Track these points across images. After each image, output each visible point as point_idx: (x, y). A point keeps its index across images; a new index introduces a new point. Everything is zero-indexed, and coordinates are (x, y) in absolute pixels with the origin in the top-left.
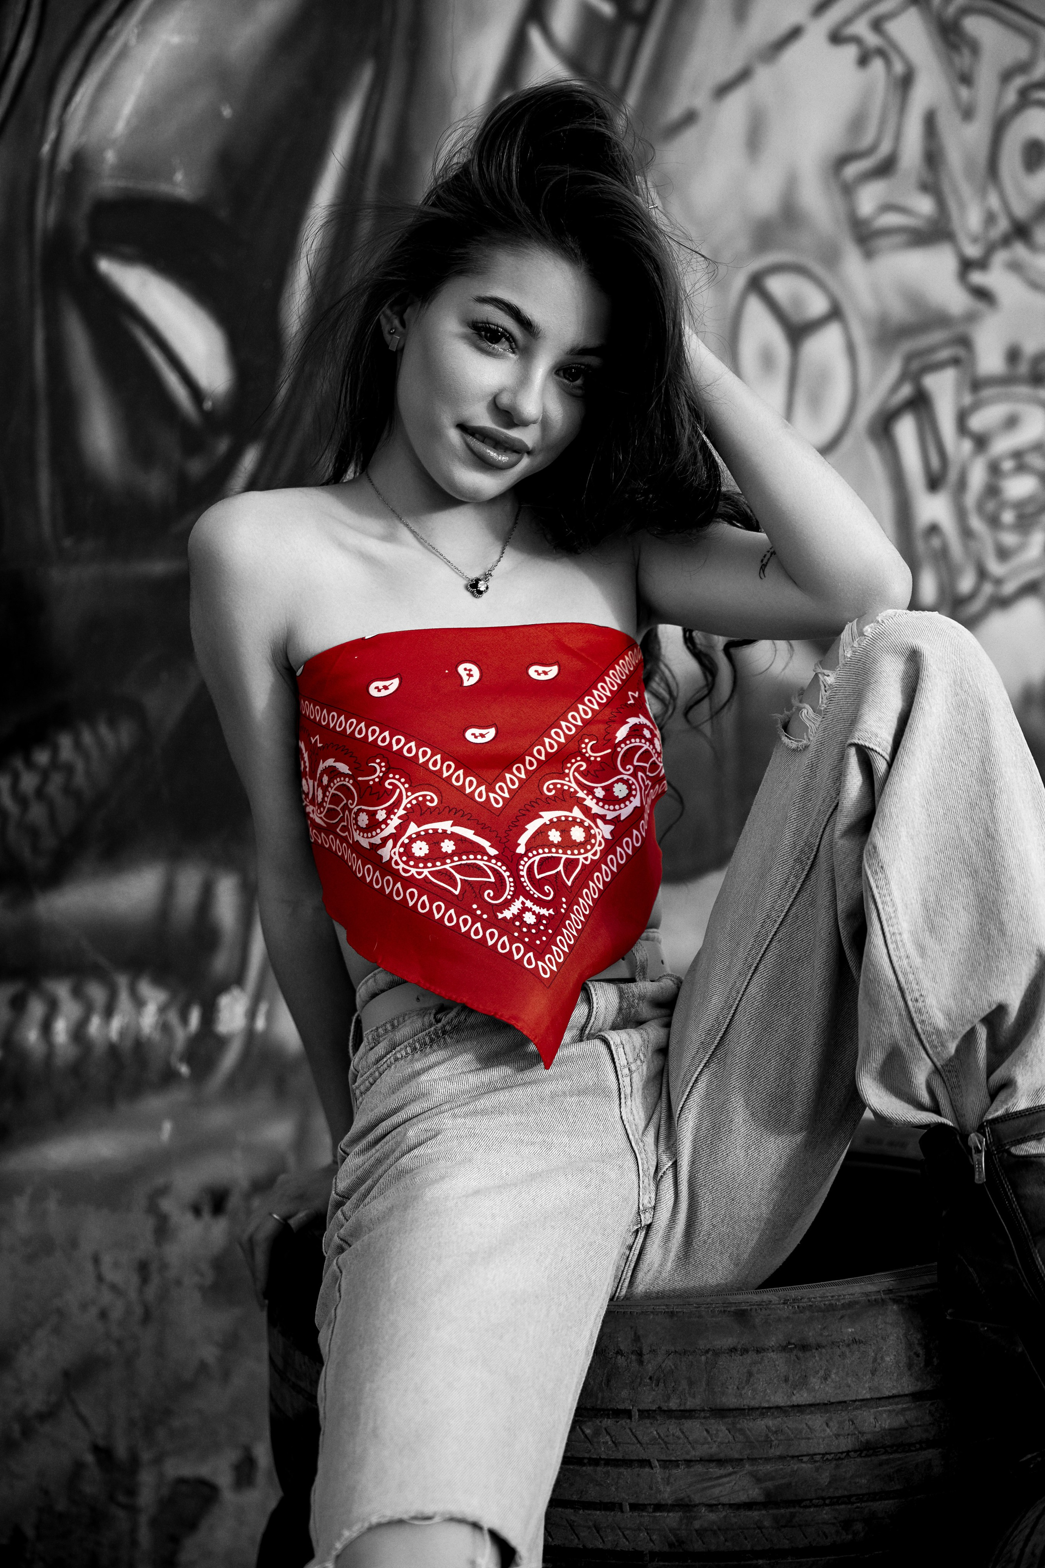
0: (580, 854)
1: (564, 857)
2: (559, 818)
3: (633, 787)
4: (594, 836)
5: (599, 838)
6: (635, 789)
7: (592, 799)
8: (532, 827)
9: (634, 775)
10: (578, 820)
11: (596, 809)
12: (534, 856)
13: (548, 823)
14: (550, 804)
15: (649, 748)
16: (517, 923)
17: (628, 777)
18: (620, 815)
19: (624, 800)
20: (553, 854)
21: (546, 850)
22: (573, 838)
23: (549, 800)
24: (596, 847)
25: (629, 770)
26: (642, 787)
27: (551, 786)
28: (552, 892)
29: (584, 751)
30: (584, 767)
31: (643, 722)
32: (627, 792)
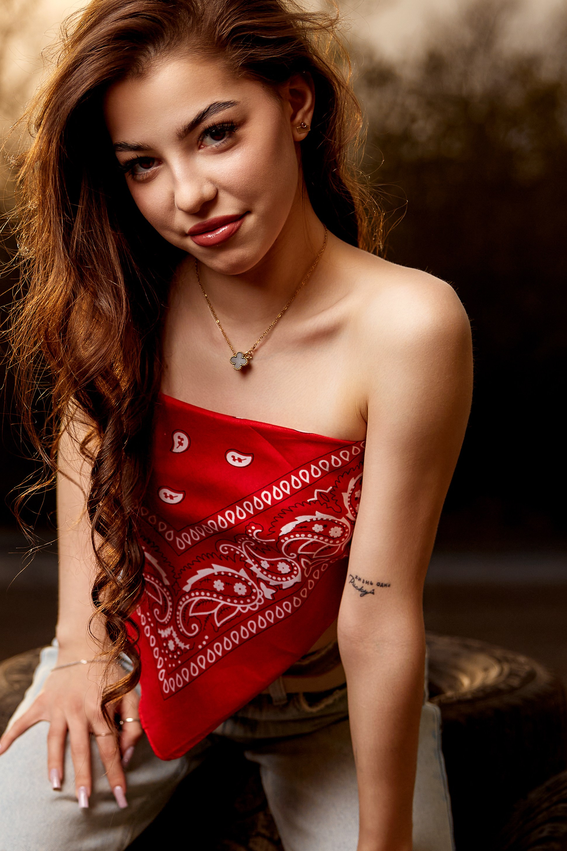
0: (239, 603)
1: (223, 603)
2: (226, 573)
3: (295, 568)
4: (256, 595)
5: (260, 597)
6: (297, 570)
7: (257, 568)
8: (202, 573)
9: (298, 560)
10: (243, 579)
11: (260, 575)
13: (216, 574)
14: (222, 560)
15: (317, 540)
16: (165, 644)
17: (292, 561)
18: (282, 585)
19: (286, 575)
20: (214, 599)
21: (208, 594)
22: (236, 591)
23: (222, 557)
24: (256, 602)
25: (293, 556)
26: (304, 569)
27: (226, 548)
28: (197, 630)
29: (250, 535)
30: (253, 544)
31: (317, 519)
32: (289, 570)
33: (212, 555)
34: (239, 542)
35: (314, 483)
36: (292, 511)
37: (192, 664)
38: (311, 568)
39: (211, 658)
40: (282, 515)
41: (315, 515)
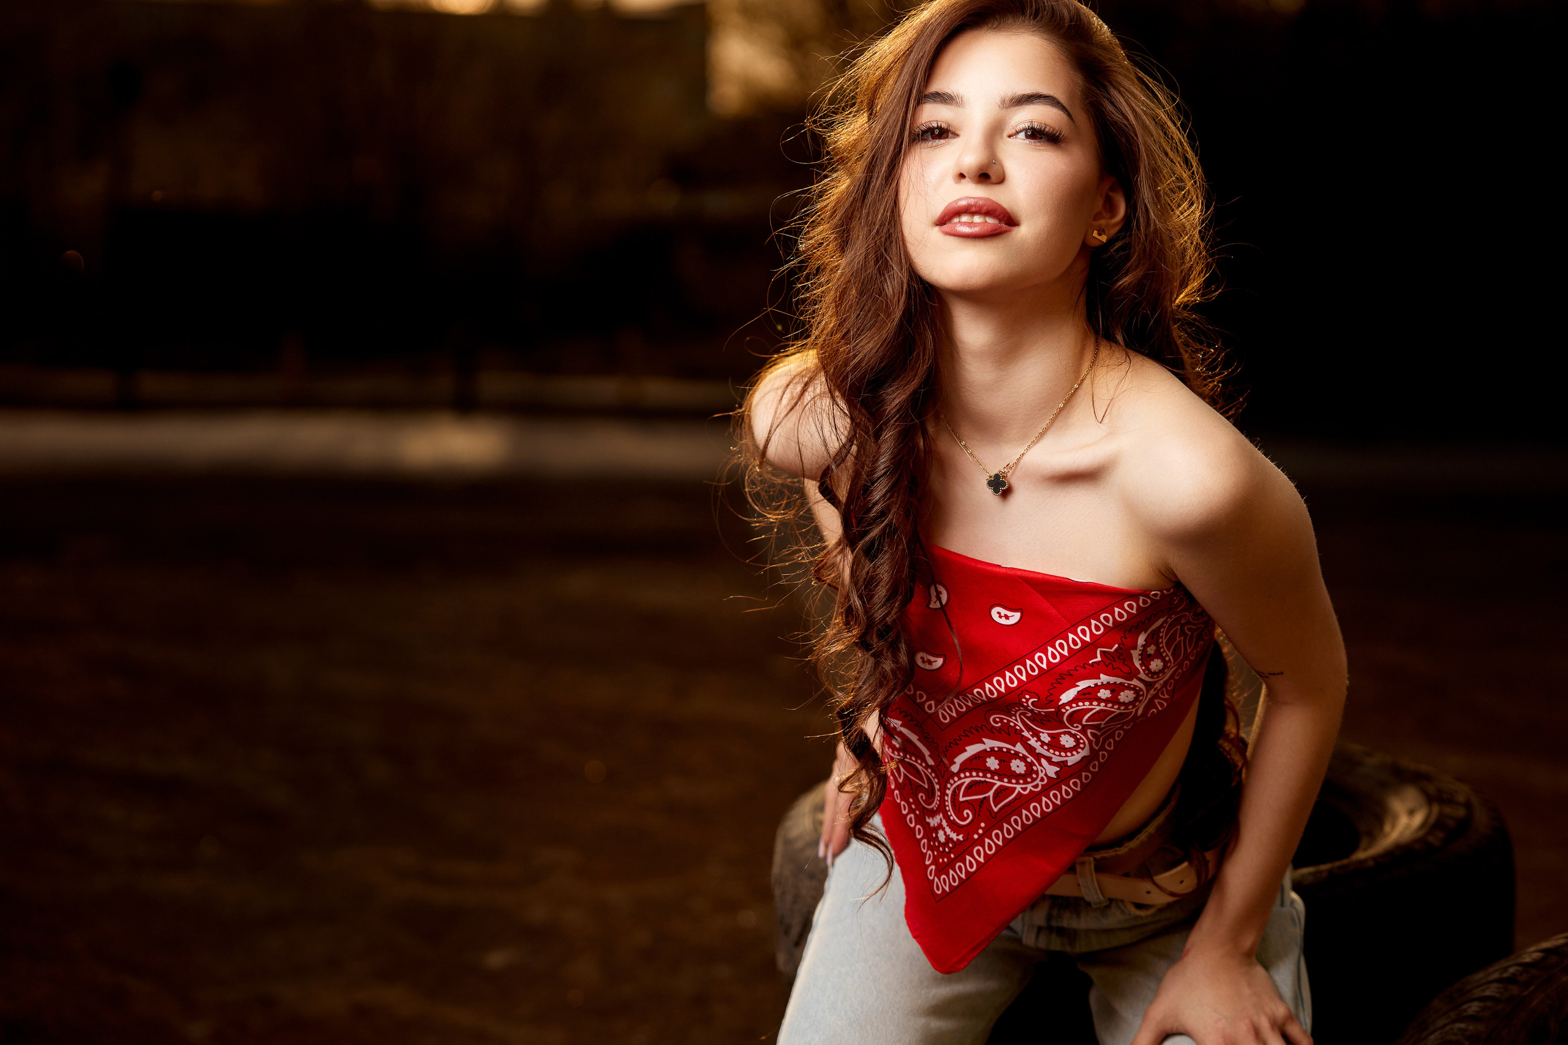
0: (1018, 783)
1: (999, 783)
2: (1000, 749)
3: (1082, 741)
4: (1037, 773)
5: (1041, 775)
6: (1084, 743)
7: (1036, 741)
8: (972, 750)
9: (1083, 732)
10: (1021, 755)
11: (1039, 750)
12: (966, 777)
13: (989, 750)
14: (994, 734)
15: (1104, 708)
16: (934, 835)
17: (1076, 732)
18: (1067, 761)
19: (1071, 750)
20: (987, 780)
21: (981, 774)
22: (1013, 769)
23: (994, 730)
24: (1038, 781)
25: (1077, 727)
26: (1092, 741)
27: (998, 720)
28: (971, 817)
29: (1025, 704)
30: (1029, 714)
31: (1102, 683)
32: (1075, 744)
33: (982, 729)
34: (1013, 712)
35: (1096, 641)
36: (1071, 675)
37: (968, 858)
38: (1101, 739)
39: (990, 848)
40: (1060, 681)
41: (1100, 679)
